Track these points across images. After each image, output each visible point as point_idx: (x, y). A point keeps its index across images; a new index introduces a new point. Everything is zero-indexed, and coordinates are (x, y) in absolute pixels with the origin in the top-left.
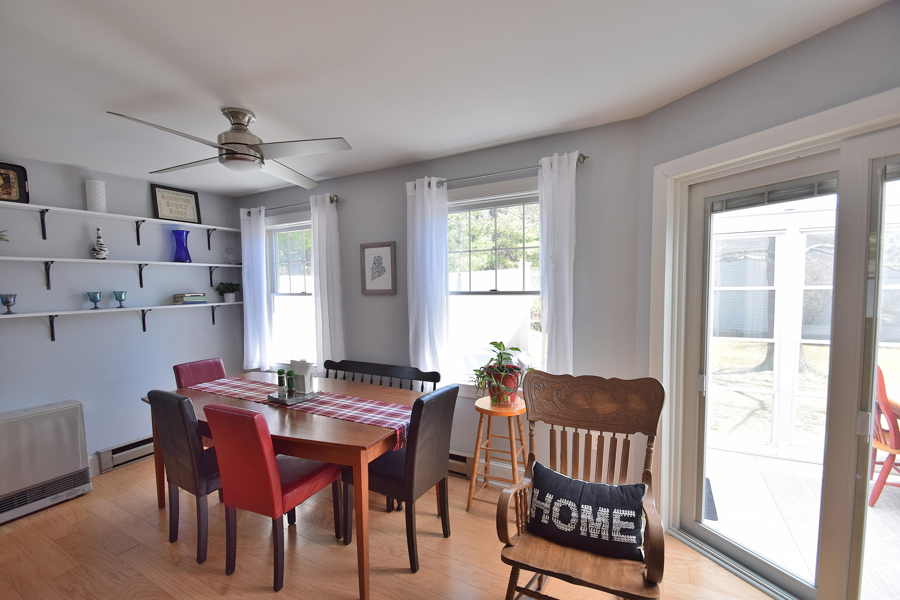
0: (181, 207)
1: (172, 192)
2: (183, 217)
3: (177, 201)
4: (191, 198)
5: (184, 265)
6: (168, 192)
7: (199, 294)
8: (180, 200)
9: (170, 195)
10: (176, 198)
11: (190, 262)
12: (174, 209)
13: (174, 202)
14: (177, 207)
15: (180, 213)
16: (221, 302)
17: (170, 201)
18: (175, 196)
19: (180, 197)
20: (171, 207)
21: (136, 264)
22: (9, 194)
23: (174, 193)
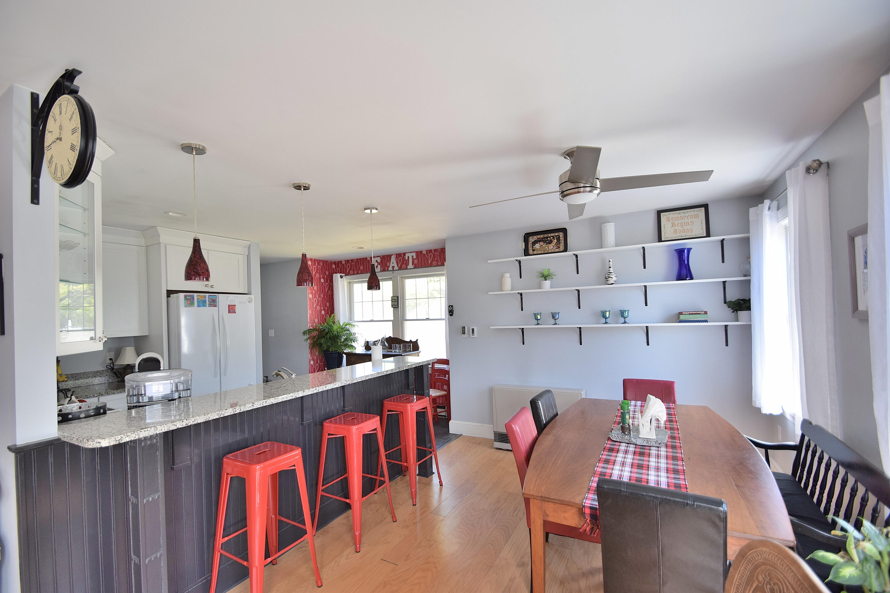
0: (687, 224)
1: (678, 212)
2: (689, 234)
3: (683, 220)
4: (700, 212)
5: (686, 282)
6: (674, 213)
7: (699, 312)
8: (686, 218)
9: (676, 215)
10: (682, 217)
11: (692, 278)
12: (679, 228)
13: (680, 221)
14: (682, 225)
15: (685, 230)
16: (735, 321)
17: (675, 222)
18: (682, 215)
19: (687, 215)
20: (676, 228)
21: (642, 286)
22: (559, 247)
23: (680, 213)
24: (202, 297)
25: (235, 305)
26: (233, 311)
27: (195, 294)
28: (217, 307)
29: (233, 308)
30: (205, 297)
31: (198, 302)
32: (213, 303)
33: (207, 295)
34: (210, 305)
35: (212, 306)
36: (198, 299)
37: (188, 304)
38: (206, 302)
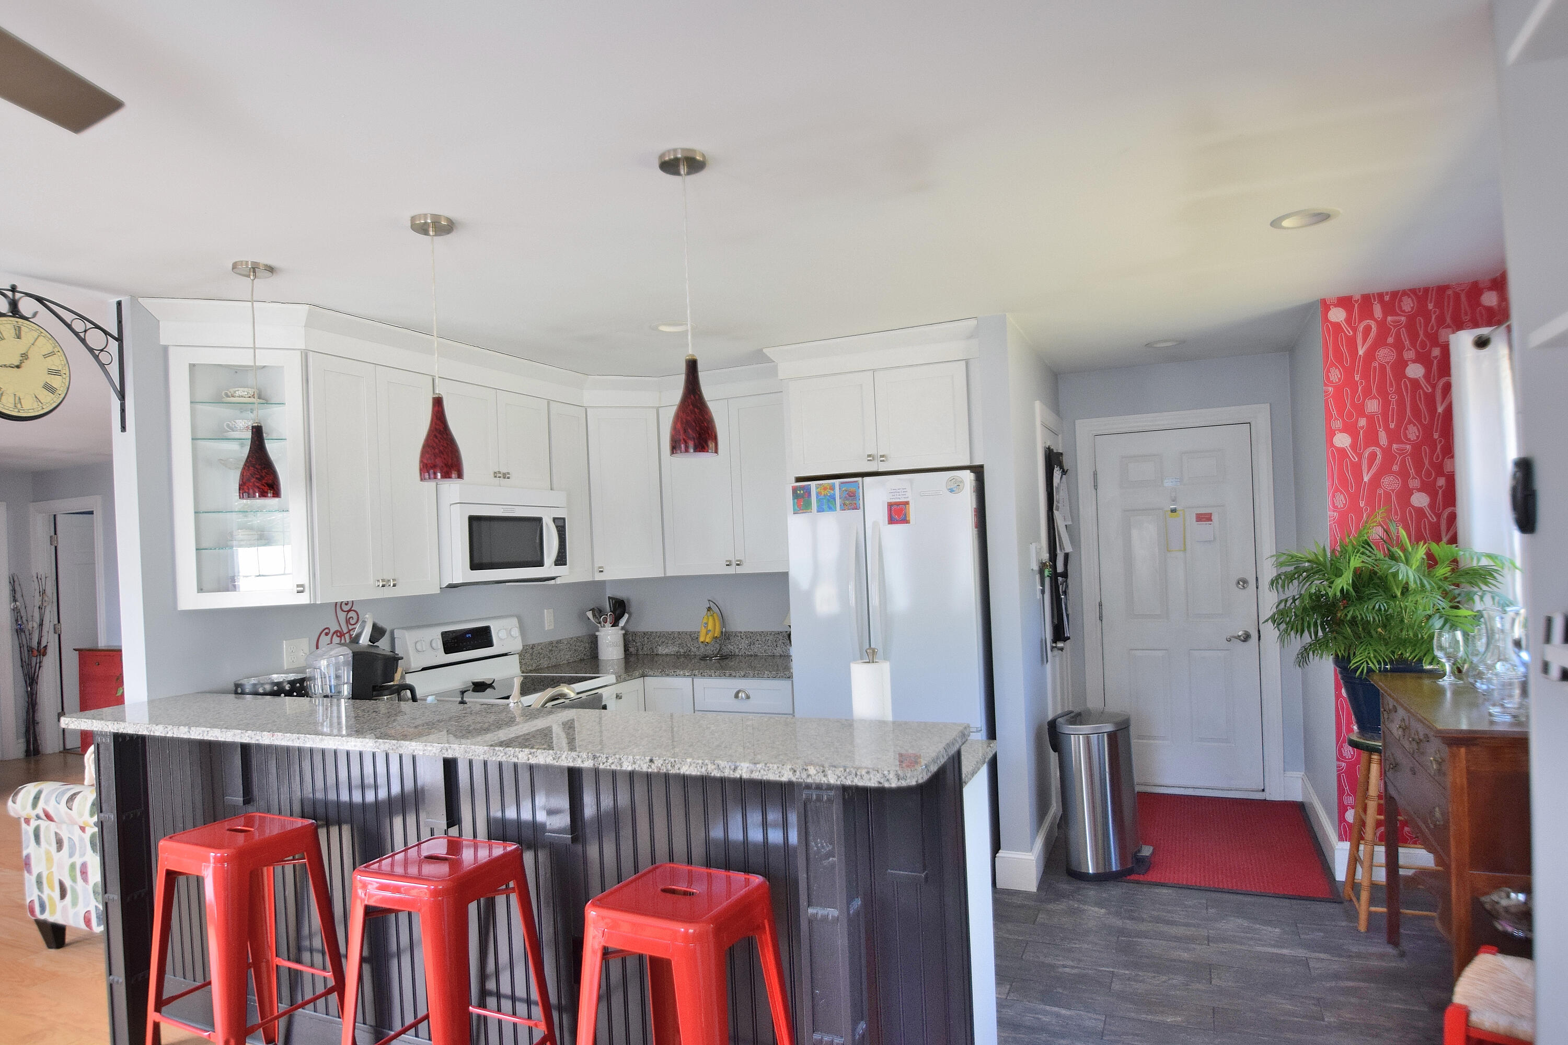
24: (825, 489)
25: (907, 503)
26: (902, 517)
27: (813, 484)
28: (861, 511)
29: (902, 510)
30: (832, 488)
31: (819, 500)
32: (852, 501)
33: (837, 482)
34: (844, 507)
35: (849, 509)
36: (818, 494)
37: (799, 506)
38: (834, 499)
